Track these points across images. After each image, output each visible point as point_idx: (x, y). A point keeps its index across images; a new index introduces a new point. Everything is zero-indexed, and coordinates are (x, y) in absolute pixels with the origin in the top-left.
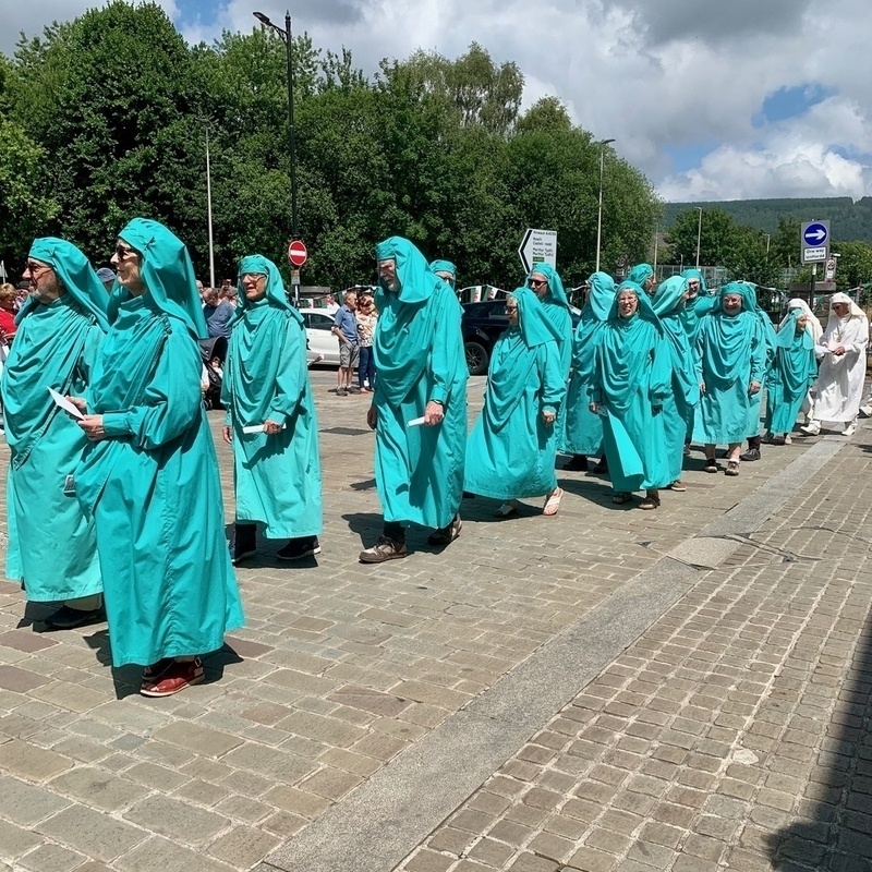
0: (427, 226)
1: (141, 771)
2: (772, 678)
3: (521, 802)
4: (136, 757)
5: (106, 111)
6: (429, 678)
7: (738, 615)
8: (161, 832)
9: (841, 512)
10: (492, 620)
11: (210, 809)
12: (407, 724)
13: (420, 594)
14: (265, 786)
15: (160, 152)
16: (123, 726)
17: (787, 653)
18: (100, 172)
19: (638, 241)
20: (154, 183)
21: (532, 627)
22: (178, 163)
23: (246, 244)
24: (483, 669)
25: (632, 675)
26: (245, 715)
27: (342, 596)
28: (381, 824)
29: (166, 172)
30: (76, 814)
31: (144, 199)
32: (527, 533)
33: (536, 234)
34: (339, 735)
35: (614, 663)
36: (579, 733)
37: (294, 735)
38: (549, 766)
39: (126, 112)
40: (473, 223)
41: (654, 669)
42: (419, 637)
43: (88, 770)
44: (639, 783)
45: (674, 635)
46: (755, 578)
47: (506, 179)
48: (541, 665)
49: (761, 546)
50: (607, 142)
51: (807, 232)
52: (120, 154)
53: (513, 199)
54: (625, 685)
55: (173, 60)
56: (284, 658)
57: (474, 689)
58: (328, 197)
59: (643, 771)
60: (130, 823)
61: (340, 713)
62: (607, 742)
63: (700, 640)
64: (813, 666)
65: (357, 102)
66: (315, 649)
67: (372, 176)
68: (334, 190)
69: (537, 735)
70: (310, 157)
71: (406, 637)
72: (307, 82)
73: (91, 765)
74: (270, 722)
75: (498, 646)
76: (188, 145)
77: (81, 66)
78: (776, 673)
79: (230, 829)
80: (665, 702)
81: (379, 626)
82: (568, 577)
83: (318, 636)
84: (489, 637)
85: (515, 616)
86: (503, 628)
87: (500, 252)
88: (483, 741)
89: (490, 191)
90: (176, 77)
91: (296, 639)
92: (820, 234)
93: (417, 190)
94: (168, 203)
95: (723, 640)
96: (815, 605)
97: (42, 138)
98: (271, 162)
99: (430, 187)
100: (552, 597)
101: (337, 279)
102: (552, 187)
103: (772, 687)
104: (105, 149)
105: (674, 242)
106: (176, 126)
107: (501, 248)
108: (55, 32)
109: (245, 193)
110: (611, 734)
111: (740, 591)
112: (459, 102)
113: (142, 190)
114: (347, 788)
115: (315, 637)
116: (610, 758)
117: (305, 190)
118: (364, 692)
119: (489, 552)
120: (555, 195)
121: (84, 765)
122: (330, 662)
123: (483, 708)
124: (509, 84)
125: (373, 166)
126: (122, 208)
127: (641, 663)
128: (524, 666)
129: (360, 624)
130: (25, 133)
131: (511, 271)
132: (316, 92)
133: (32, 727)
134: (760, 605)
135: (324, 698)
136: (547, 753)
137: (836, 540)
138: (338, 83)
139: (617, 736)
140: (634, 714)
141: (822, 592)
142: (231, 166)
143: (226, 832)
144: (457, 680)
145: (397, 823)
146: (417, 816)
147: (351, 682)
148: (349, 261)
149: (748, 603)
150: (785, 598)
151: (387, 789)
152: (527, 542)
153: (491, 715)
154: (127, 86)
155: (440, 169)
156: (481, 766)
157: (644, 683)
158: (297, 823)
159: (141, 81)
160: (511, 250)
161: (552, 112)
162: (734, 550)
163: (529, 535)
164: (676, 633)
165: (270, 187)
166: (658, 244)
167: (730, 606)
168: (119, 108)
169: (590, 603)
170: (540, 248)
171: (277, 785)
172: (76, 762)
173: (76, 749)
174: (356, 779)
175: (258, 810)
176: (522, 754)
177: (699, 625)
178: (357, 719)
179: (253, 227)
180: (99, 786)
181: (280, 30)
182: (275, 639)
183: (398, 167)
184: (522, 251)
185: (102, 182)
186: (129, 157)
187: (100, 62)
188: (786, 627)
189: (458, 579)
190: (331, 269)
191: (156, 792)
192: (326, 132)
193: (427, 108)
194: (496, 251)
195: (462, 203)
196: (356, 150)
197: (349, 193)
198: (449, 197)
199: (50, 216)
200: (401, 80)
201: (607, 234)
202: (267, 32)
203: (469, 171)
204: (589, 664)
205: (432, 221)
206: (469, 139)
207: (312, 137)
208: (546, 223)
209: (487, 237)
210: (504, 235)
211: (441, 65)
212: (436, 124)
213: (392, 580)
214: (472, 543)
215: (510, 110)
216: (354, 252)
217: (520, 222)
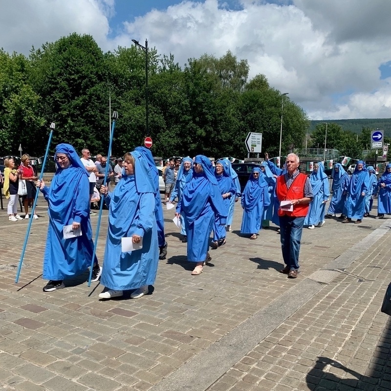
0: (206, 131)
1: (84, 363)
2: (351, 331)
3: (242, 380)
4: (82, 357)
5: (66, 80)
6: (204, 328)
7: (337, 304)
8: (93, 388)
9: (385, 260)
10: (231, 304)
11: (112, 379)
12: (194, 347)
13: (200, 292)
14: (135, 370)
15: (90, 97)
16: (76, 344)
17: (358, 321)
18: (63, 106)
19: (298, 138)
20: (87, 111)
21: (248, 307)
22: (97, 102)
23: (126, 138)
24: (226, 325)
25: (291, 329)
26: (126, 341)
27: (167, 292)
28: (183, 387)
29: (92, 106)
30: (59, 379)
31: (82, 117)
32: (246, 266)
33: (253, 134)
34: (166, 351)
35: (283, 323)
36: (267, 352)
37: (147, 350)
38: (254, 366)
39: (76, 81)
40: (226, 129)
41: (300, 327)
42: (200, 310)
43: (62, 362)
44: (292, 373)
45: (310, 312)
46: (346, 288)
47: (240, 110)
48: (251, 324)
49: (349, 274)
50: (285, 94)
51: (374, 135)
52: (73, 98)
53: (243, 119)
54: (287, 333)
55: (96, 59)
56: (142, 318)
57: (223, 333)
58: (162, 118)
59: (294, 369)
60: (80, 384)
61: (166, 341)
62: (279, 357)
63: (320, 315)
64: (369, 327)
65: (176, 77)
66: (156, 314)
67: (182, 109)
68: (165, 114)
69: (249, 352)
70: (155, 100)
71: (194, 310)
72: (154, 68)
73: (64, 360)
74: (136, 344)
75: (233, 315)
76: (102, 95)
77: (58, 61)
78: (353, 329)
79: (121, 387)
80: (305, 341)
81: (182, 305)
82: (264, 286)
83: (157, 309)
84: (229, 311)
85: (241, 302)
86: (236, 307)
87: (238, 142)
88: (226, 354)
89: (233, 115)
90: (98, 66)
91: (147, 310)
92: (379, 136)
93: (202, 114)
94: (93, 119)
95: (331, 315)
96: (371, 301)
97: (39, 91)
98: (138, 102)
99: (207, 114)
100: (257, 295)
101: (165, 153)
102: (261, 114)
103: (351, 335)
104: (66, 96)
105: (315, 138)
106: (97, 87)
107: (238, 140)
108: (47, 46)
109: (126, 115)
110: (281, 353)
111: (339, 294)
112: (221, 76)
113: (82, 113)
114: (169, 372)
115: (155, 309)
116: (280, 363)
117: (152, 115)
118: (176, 333)
119: (230, 274)
120: (262, 117)
121: (60, 360)
122: (161, 320)
123: (226, 341)
124: (243, 69)
125: (183, 105)
126: (73, 121)
127: (295, 324)
128: (244, 324)
129: (174, 304)
130: (33, 90)
131: (242, 150)
132: (158, 72)
133: (39, 344)
134: (348, 300)
135: (159, 335)
136: (253, 360)
137: (382, 273)
138: (168, 68)
139: (283, 354)
140: (291, 345)
141: (375, 295)
142: (120, 104)
143: (119, 389)
144: (215, 329)
145: (190, 387)
146: (198, 384)
147: (171, 329)
148: (171, 145)
149: (342, 299)
150: (358, 297)
151: (184, 374)
152: (247, 271)
153: (230, 344)
154: (77, 70)
155: (212, 106)
156: (225, 365)
157: (296, 332)
158: (149, 386)
159: (83, 68)
160: (242, 141)
161: (261, 81)
162: (337, 276)
163: (247, 267)
164: (310, 311)
165: (137, 113)
166: (308, 139)
167: (334, 300)
168: (73, 79)
169: (273, 298)
170: (255, 141)
171: (140, 370)
172: (57, 359)
173: (57, 353)
174: (173, 369)
175: (132, 380)
176: (242, 361)
177: (321, 308)
178: (173, 344)
179: (129, 130)
180: (67, 368)
181: (143, 47)
182: (138, 310)
183: (194, 105)
184: (246, 142)
185: (65, 110)
186: (76, 100)
187: (66, 59)
188: (358, 309)
189: (216, 286)
190: (163, 149)
191: (90, 371)
192: (163, 90)
193: (207, 80)
194: (236, 142)
195: (221, 120)
196: (175, 98)
197: (171, 116)
198: (215, 118)
199: (42, 124)
200: (196, 67)
201: (285, 135)
202: (138, 47)
203: (224, 107)
204: (272, 324)
205: (209, 128)
206: (225, 93)
207: (157, 92)
208: (258, 130)
209: (232, 135)
210: (239, 134)
211: (213, 61)
212: (211, 86)
213: (188, 286)
214: (222, 270)
215: (243, 80)
216: (173, 142)
217: (246, 129)
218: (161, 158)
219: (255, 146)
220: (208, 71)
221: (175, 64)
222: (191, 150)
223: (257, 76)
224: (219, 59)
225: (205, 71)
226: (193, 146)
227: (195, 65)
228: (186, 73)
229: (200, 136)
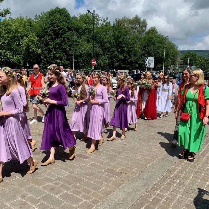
0: (124, 56)
1: (62, 186)
3: (152, 200)
4: (61, 183)
5: (52, 30)
6: (128, 167)
7: (203, 155)
8: (67, 202)
10: (142, 153)
11: (78, 197)
12: (123, 179)
13: (124, 146)
14: (90, 192)
15: (64, 39)
16: (57, 175)
18: (50, 43)
19: (174, 60)
20: (62, 46)
21: (152, 156)
22: (68, 41)
23: (82, 60)
24: (141, 166)
25: (177, 170)
26: (85, 174)
27: (106, 145)
28: (118, 204)
29: (65, 43)
30: (48, 196)
31: (60, 49)
32: (149, 131)
33: (149, 58)
34: (107, 181)
35: (173, 166)
36: (165, 184)
37: (97, 180)
38: (158, 192)
39: (57, 31)
40: (135, 55)
41: (183, 168)
42: (125, 157)
43: (50, 185)
44: (181, 198)
46: (207, 146)
47: (142, 45)
48: (155, 166)
49: (208, 137)
50: (166, 37)
52: (55, 39)
53: (144, 50)
54: (176, 172)
55: (68, 20)
56: (93, 160)
57: (139, 171)
58: (101, 49)
59: (182, 195)
60: (60, 199)
61: (107, 175)
62: (172, 187)
65: (109, 28)
66: (100, 158)
67: (111, 45)
68: (102, 48)
69: (155, 183)
70: (97, 40)
71: (121, 156)
72: (97, 24)
73: (51, 184)
74: (91, 176)
75: (144, 160)
76: (70, 38)
77: (48, 21)
79: (83, 202)
80: (186, 177)
81: (114, 153)
82: (160, 143)
83: (101, 155)
84: (142, 158)
85: (148, 153)
86: (145, 156)
87: (141, 62)
88: (141, 184)
89: (139, 48)
90: (68, 23)
91: (95, 155)
93: (122, 48)
94: (65, 50)
95: (200, 161)
97: (38, 36)
98: (88, 42)
99: (124, 47)
100: (156, 148)
101: (102, 68)
102: (153, 47)
104: (52, 38)
105: (182, 60)
106: (68, 34)
107: (141, 61)
108: (43, 14)
109: (82, 48)
110: (173, 185)
111: (203, 149)
112: (132, 28)
113: (60, 47)
114: (110, 194)
116: (173, 191)
117: (96, 48)
118: (112, 170)
119: (140, 136)
120: (154, 49)
121: (49, 184)
122: (104, 162)
123: (141, 176)
124: (144, 24)
125: (112, 43)
126: (55, 51)
127: (179, 167)
128: (150, 166)
129: (110, 153)
130: (35, 35)
131: (143, 66)
132: (99, 26)
133: (37, 174)
134: (208, 153)
135: (103, 171)
136: (158, 188)
138: (104, 24)
139: (175, 185)
140: (178, 180)
142: (79, 42)
143: (82, 203)
144: (134, 168)
145: (122, 204)
146: (127, 202)
147: (109, 167)
148: (105, 64)
151: (118, 195)
152: (149, 134)
153: (143, 178)
154: (58, 25)
155: (127, 43)
156: (141, 191)
157: (180, 172)
158: (98, 202)
159: (61, 24)
160: (143, 62)
161: (154, 30)
163: (150, 132)
165: (88, 47)
166: (179, 61)
167: (201, 153)
168: (56, 30)
169: (166, 150)
170: (150, 62)
171: (93, 192)
172: (47, 183)
173: (47, 180)
174: (112, 192)
175: (89, 198)
176: (151, 188)
178: (111, 177)
179: (84, 56)
180: (53, 189)
181: (92, 13)
182: (91, 155)
183: (118, 42)
185: (51, 45)
186: (57, 40)
187: (52, 20)
189: (133, 142)
190: (101, 66)
191: (66, 192)
192: (101, 35)
193: (125, 30)
194: (140, 62)
195: (132, 50)
196: (108, 39)
197: (105, 49)
198: (129, 49)
199: (39, 53)
200: (119, 23)
201: (166, 58)
202: (89, 13)
203: (133, 44)
204: (167, 166)
205: (125, 55)
206: (134, 36)
207: (98, 36)
208: (152, 56)
209: (137, 58)
210: (141, 58)
211: (128, 20)
212: (127, 33)
213: (117, 142)
214: (136, 133)
215: (144, 30)
216: (106, 62)
217: (145, 55)
218: (100, 70)
219: (150, 64)
220: (126, 25)
221: (109, 22)
222: (116, 66)
224: (131, 19)
225: (124, 25)
226: (117, 64)
227: (118, 22)
228: (114, 26)
229: (121, 59)
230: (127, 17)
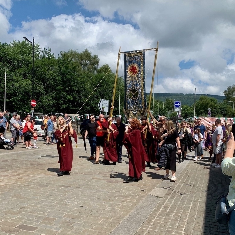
0: (73, 97)
2: (184, 230)
7: (171, 211)
9: (192, 180)
10: (104, 216)
13: (81, 209)
17: (186, 222)
21: (116, 217)
24: (104, 232)
25: (146, 231)
27: (57, 210)
33: (103, 101)
35: (141, 228)
40: (85, 96)
41: (152, 229)
42: (83, 222)
45: (155, 218)
46: (174, 200)
47: (94, 85)
48: (120, 229)
49: (174, 190)
53: (96, 91)
56: (42, 231)
58: (43, 87)
63: (163, 219)
64: (193, 226)
65: (52, 62)
66: (51, 228)
67: (56, 82)
68: (44, 85)
70: (37, 76)
71: (79, 222)
75: (107, 224)
78: (184, 228)
81: (69, 219)
82: (124, 201)
84: (104, 221)
85: (110, 214)
86: (108, 218)
87: (93, 105)
89: (90, 88)
91: (45, 225)
93: (69, 85)
95: (169, 219)
96: (191, 208)
98: (25, 77)
99: (73, 86)
100: (120, 208)
101: (44, 110)
103: (184, 233)
107: (93, 103)
109: (17, 85)
111: (170, 204)
112: (81, 64)
115: (51, 224)
119: (99, 194)
120: (108, 90)
122: (57, 232)
124: (96, 61)
125: (57, 80)
128: (115, 230)
129: (64, 219)
131: (95, 110)
132: (40, 59)
134: (177, 208)
137: (192, 188)
138: (47, 56)
141: (192, 204)
142: (13, 77)
149: (173, 207)
150: (183, 206)
152: (110, 191)
155: (76, 81)
160: (96, 104)
162: (167, 192)
163: (110, 188)
164: (156, 217)
165: (24, 84)
167: (169, 209)
169: (131, 209)
170: (104, 104)
177: (162, 215)
179: (19, 94)
181: (31, 42)
182: (38, 225)
183: (65, 80)
184: (99, 105)
188: (184, 214)
189: (92, 203)
192: (43, 70)
193: (73, 65)
194: (91, 104)
195: (82, 91)
196: (51, 75)
197: (49, 86)
198: (78, 89)
200: (66, 58)
203: (84, 82)
204: (134, 228)
205: (75, 95)
206: (84, 74)
207: (38, 70)
208: (105, 98)
210: (93, 100)
211: (76, 54)
212: (75, 69)
213: (72, 204)
214: (94, 191)
215: (95, 67)
216: (51, 102)
217: (98, 97)
218: (42, 114)
219: (105, 108)
220: (73, 60)
221: (52, 54)
222: (63, 109)
223: (104, 65)
224: (80, 53)
225: (71, 60)
226: (64, 106)
227: (64, 55)
228: (59, 60)
229: (69, 100)
230: (74, 50)
